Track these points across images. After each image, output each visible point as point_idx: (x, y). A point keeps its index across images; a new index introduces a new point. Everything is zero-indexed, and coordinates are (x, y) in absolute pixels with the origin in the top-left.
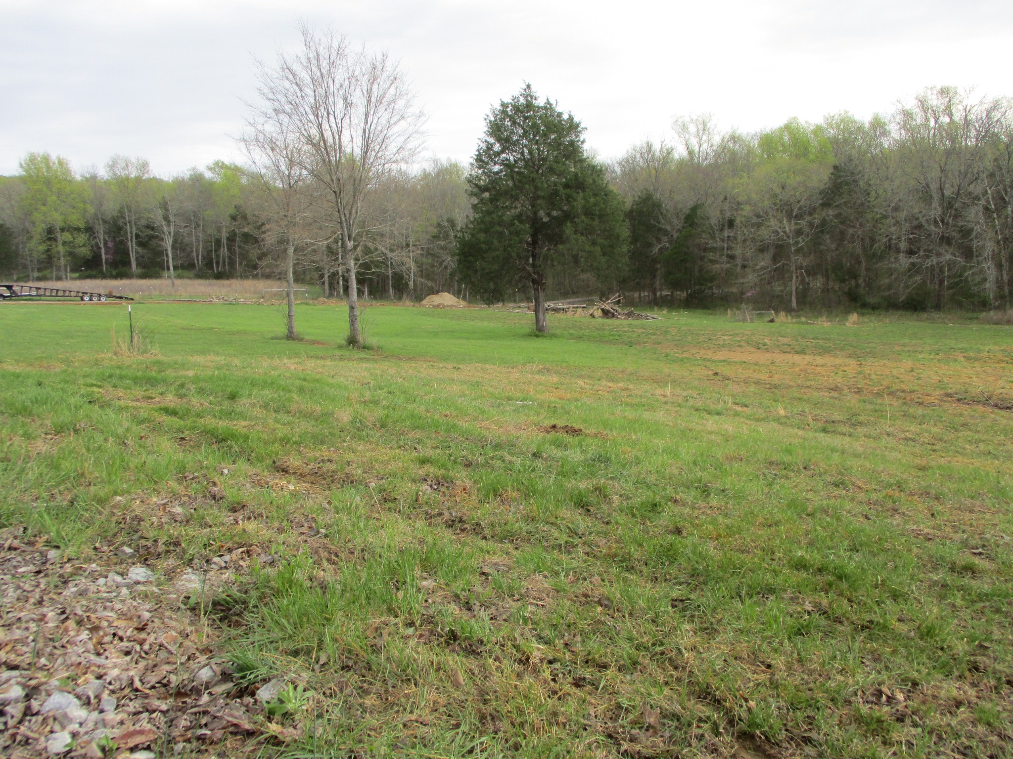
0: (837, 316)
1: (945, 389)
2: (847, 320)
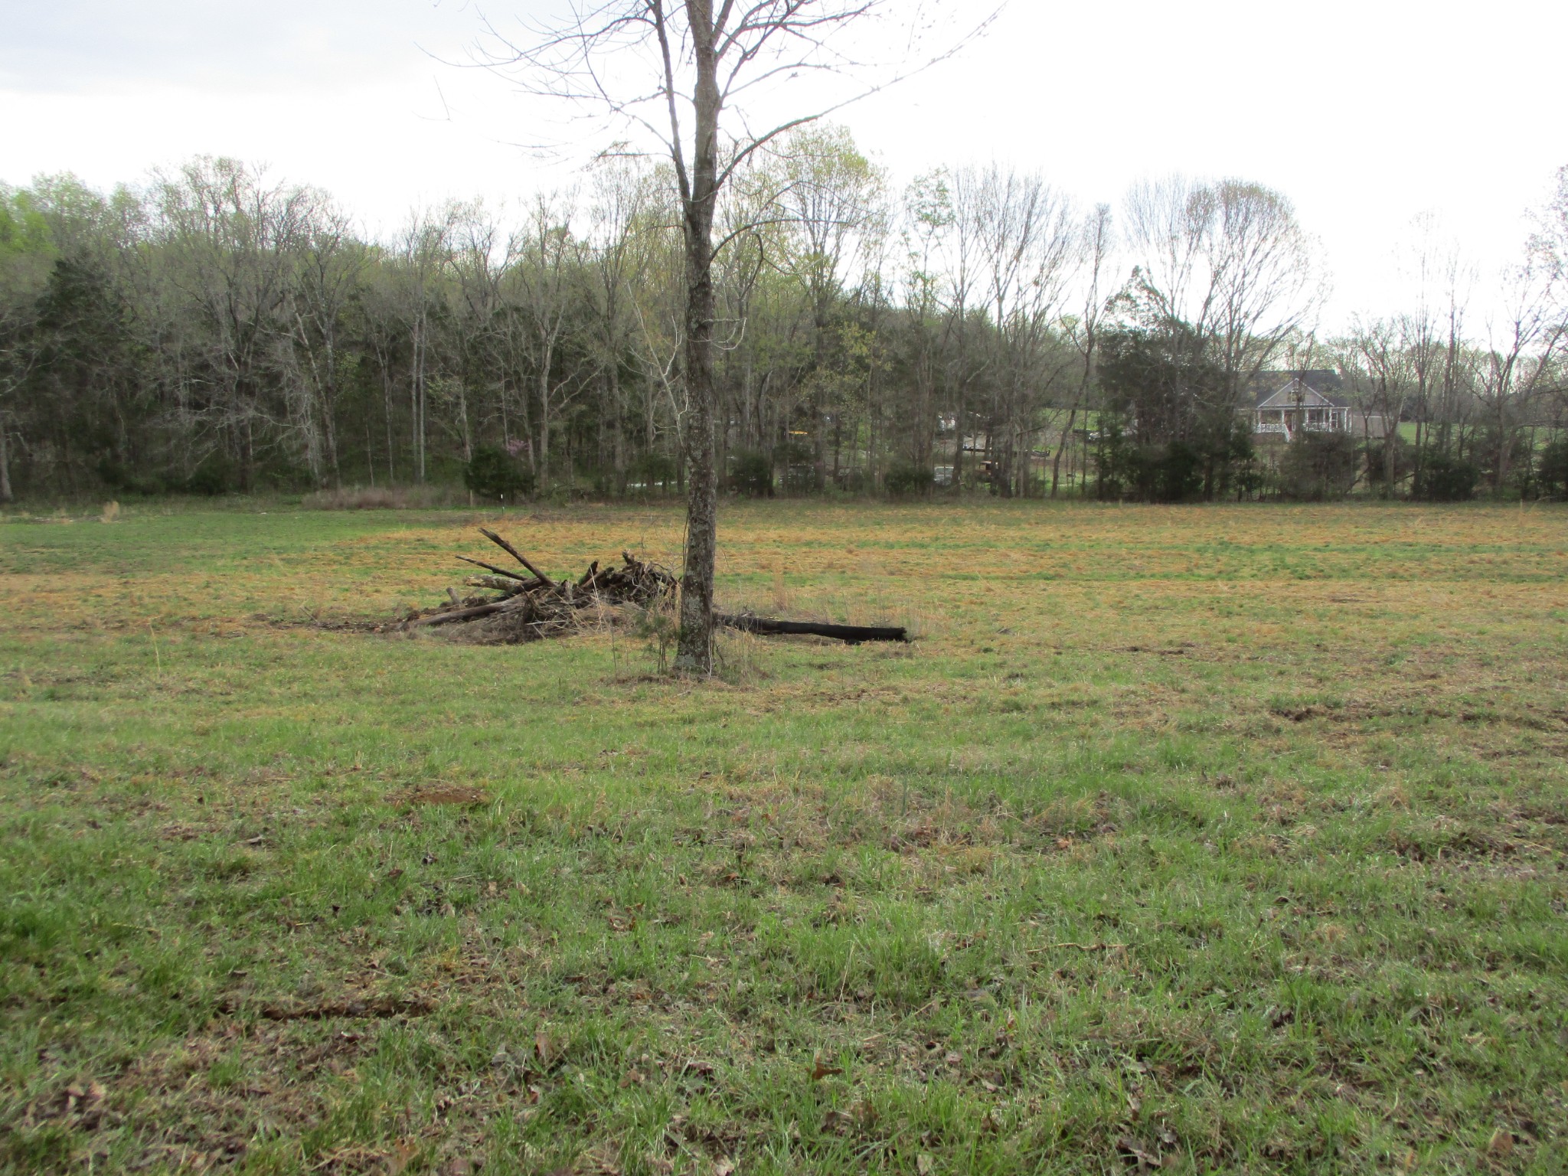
0: (85, 507)
1: (255, 609)
2: (102, 513)
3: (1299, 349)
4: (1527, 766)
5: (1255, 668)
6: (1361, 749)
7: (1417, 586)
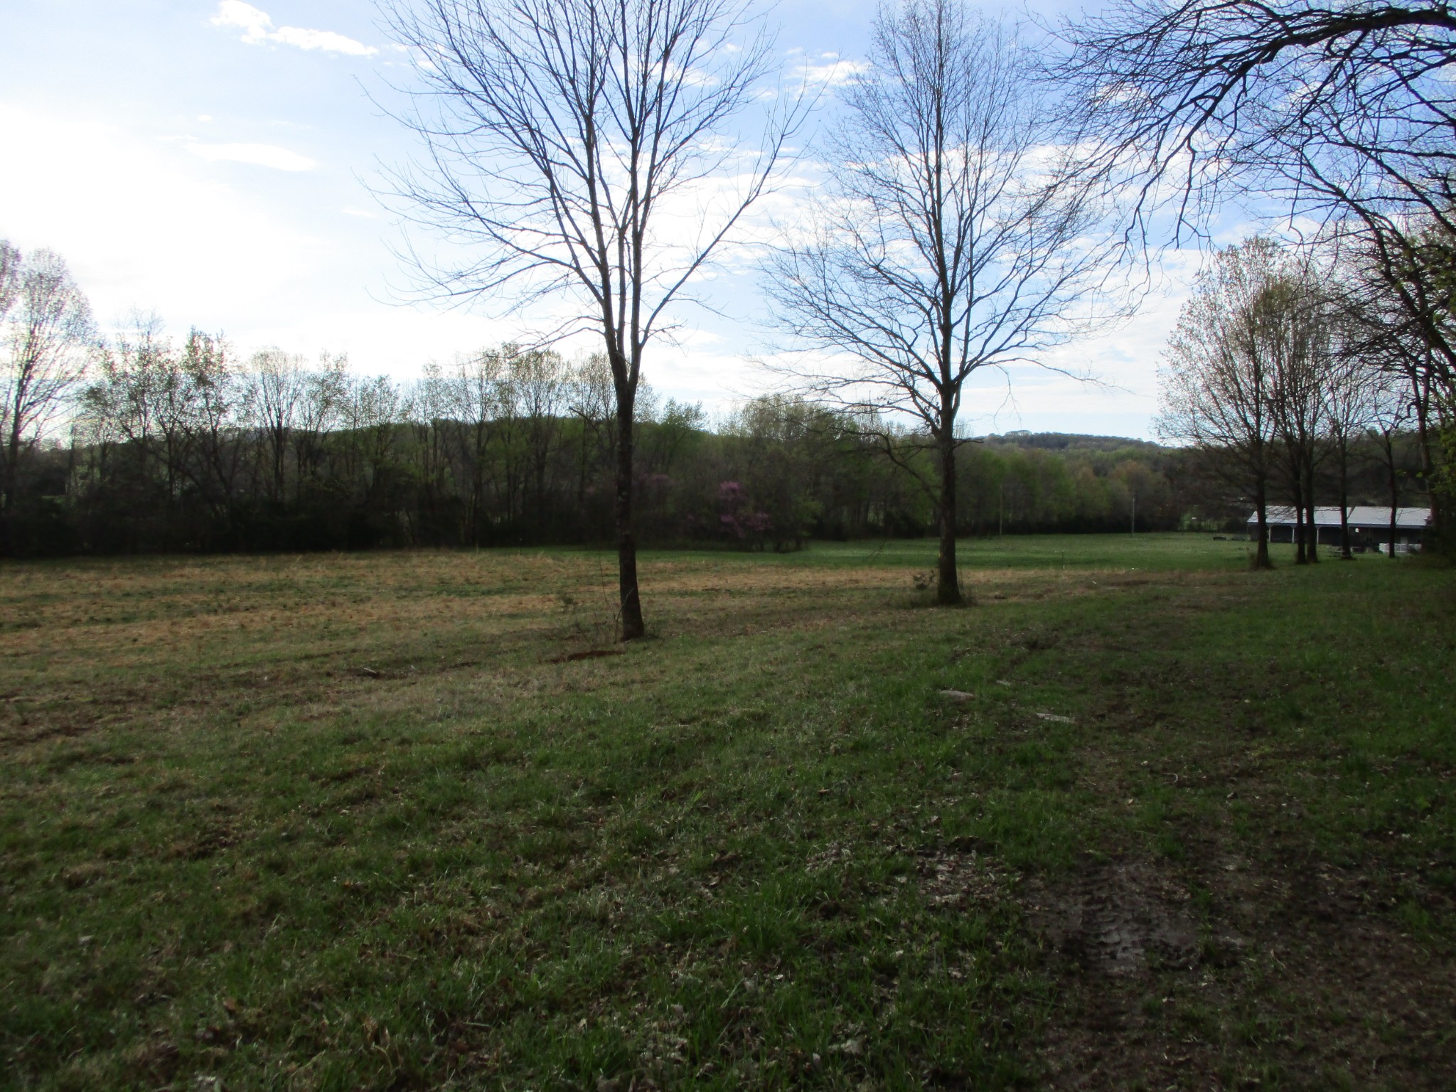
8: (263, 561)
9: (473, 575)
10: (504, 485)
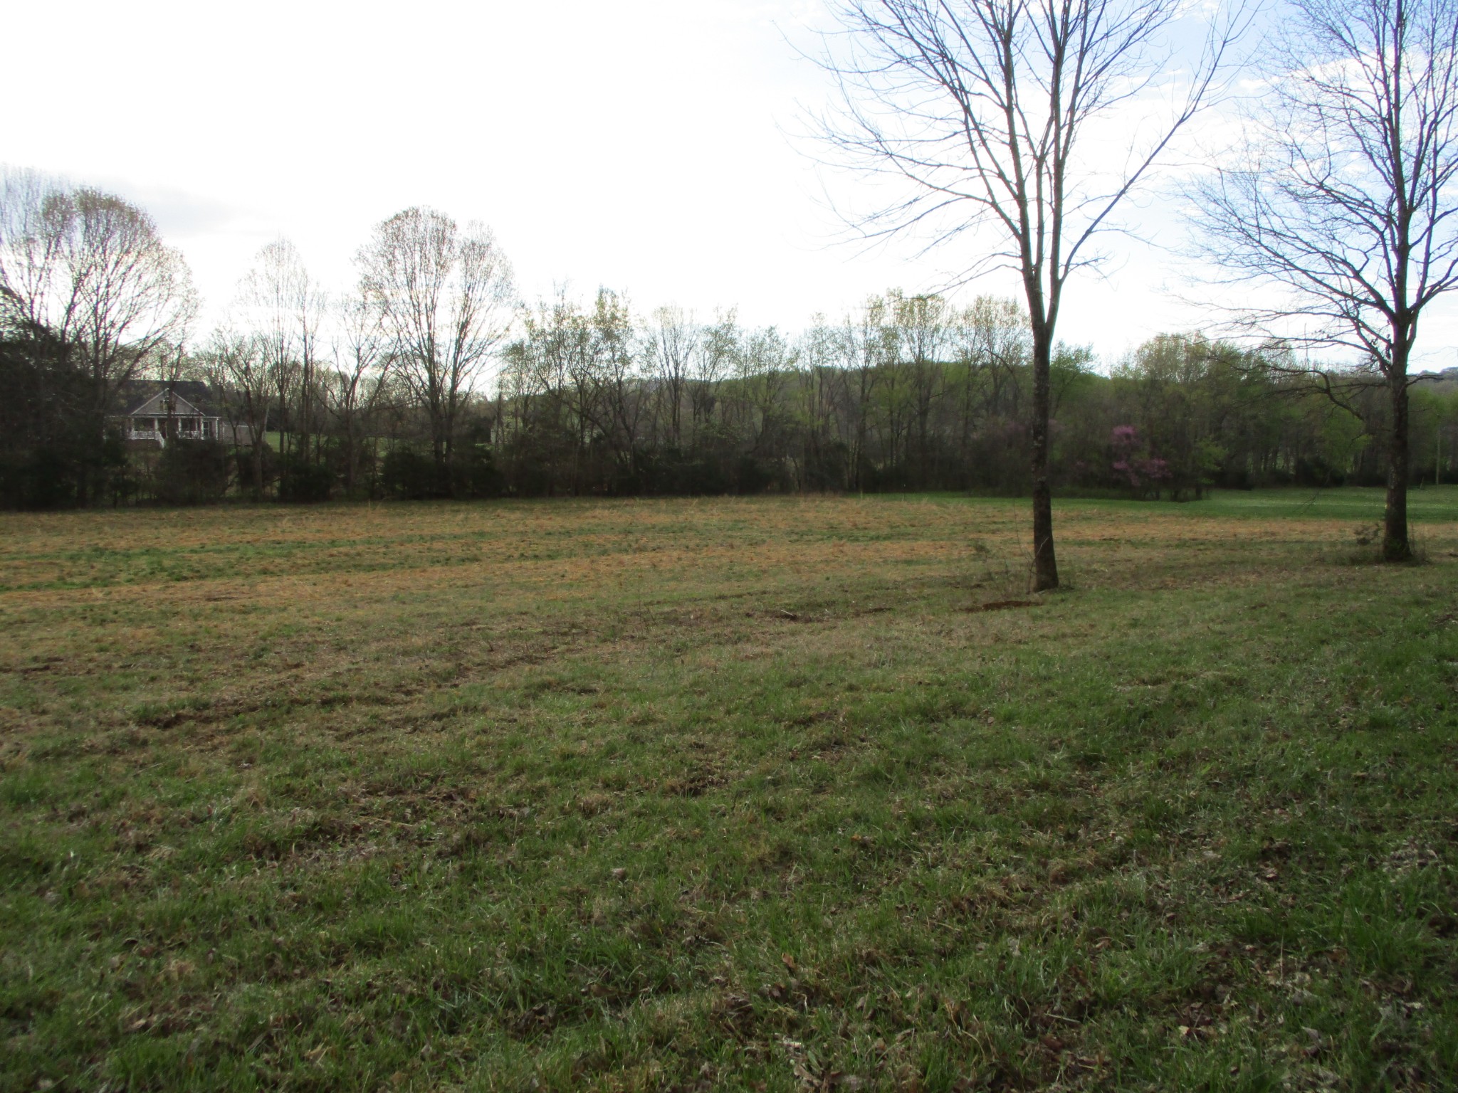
3: (169, 361)
4: (374, 742)
5: (125, 676)
6: (227, 749)
7: (287, 580)
8: (662, 504)
9: (860, 520)
10: (886, 432)
